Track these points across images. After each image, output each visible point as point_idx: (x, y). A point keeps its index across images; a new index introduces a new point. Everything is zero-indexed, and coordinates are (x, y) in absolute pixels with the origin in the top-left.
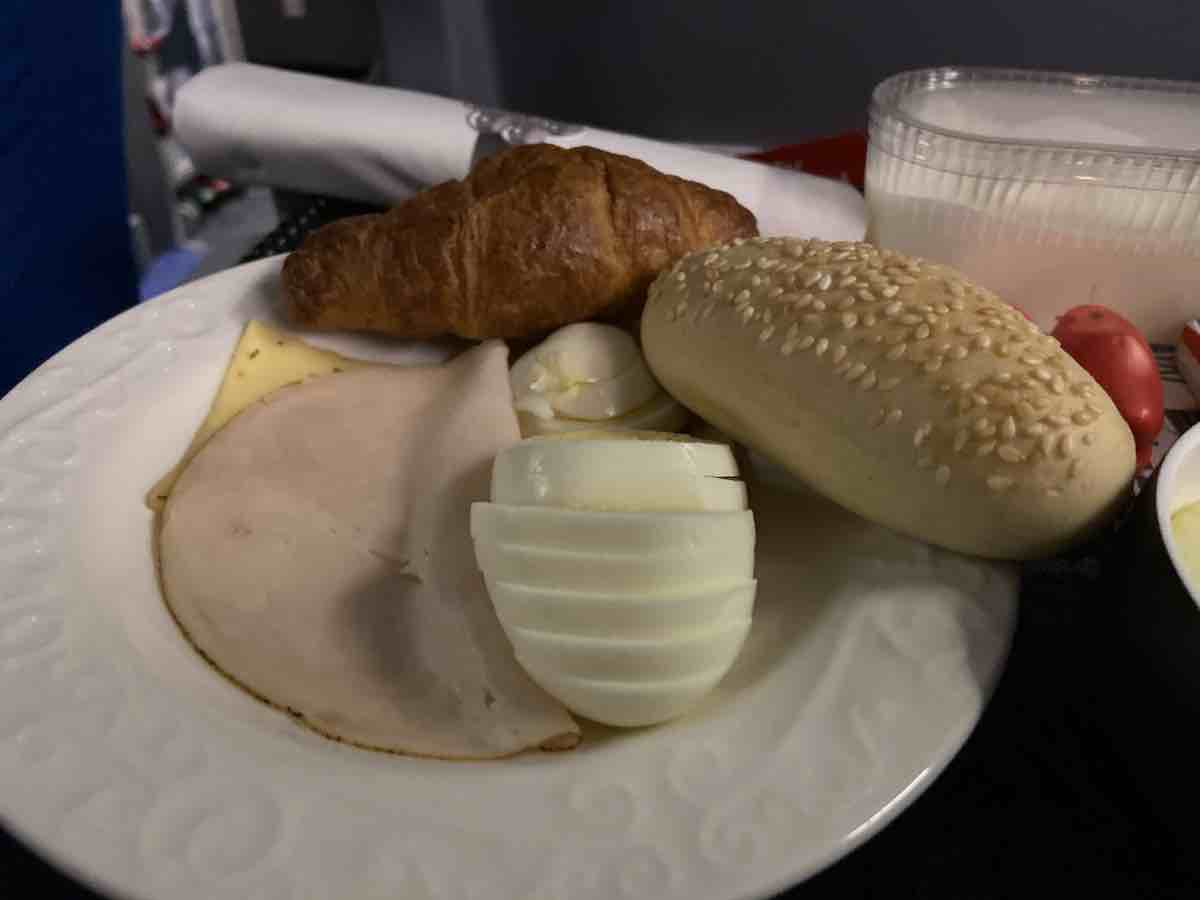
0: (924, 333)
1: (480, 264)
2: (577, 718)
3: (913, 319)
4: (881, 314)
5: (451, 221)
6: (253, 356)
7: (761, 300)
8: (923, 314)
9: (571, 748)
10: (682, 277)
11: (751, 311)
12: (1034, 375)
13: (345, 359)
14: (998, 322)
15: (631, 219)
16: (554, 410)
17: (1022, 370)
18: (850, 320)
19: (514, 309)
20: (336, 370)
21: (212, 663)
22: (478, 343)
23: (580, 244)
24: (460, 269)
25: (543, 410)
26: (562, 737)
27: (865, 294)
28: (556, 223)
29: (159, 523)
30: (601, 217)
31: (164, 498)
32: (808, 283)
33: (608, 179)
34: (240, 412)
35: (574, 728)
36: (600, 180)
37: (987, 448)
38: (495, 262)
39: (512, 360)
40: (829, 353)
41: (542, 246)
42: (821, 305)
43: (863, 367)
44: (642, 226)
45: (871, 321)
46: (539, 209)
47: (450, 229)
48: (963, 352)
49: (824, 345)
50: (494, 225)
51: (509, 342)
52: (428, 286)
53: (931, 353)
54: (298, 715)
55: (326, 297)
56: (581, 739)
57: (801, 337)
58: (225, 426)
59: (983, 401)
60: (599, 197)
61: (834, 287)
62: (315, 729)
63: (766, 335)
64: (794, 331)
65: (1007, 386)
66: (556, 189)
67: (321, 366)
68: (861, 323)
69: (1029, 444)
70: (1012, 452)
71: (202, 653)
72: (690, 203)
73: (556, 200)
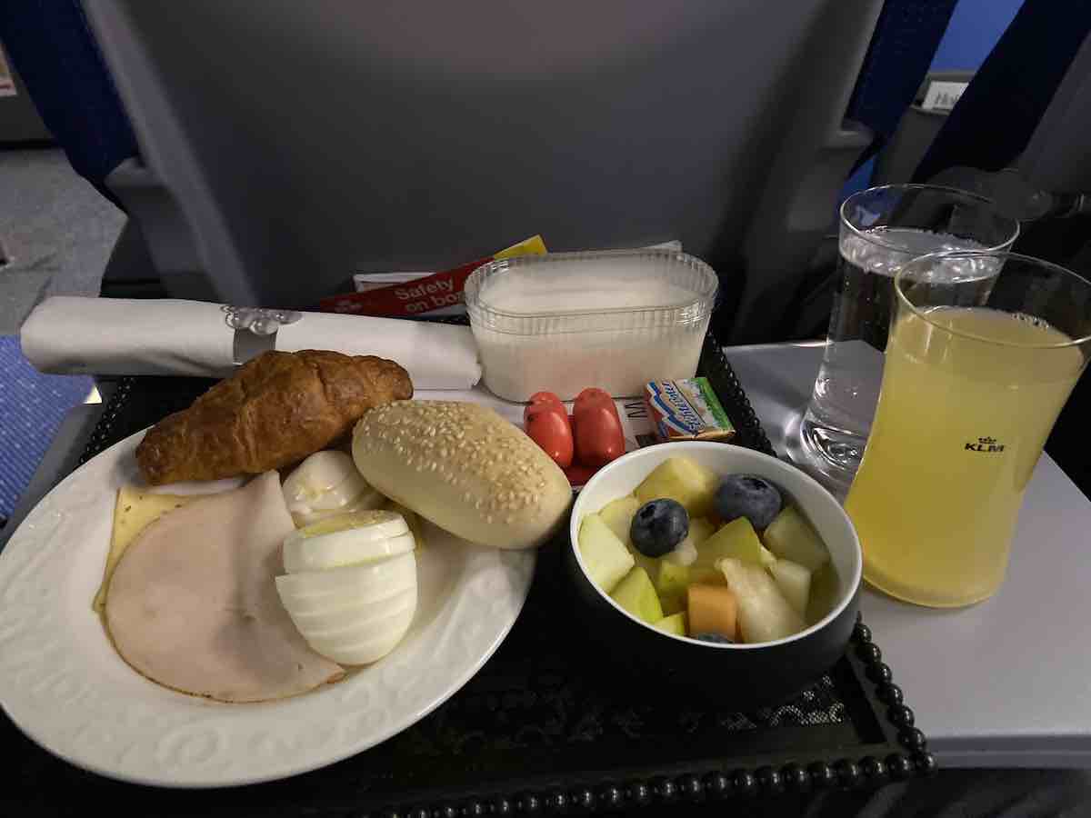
0: (474, 456)
1: (256, 436)
2: (342, 666)
3: (469, 449)
4: (457, 448)
5: (235, 415)
6: (127, 510)
7: (406, 442)
8: (474, 446)
9: (342, 679)
10: (367, 428)
11: (401, 449)
12: (520, 470)
13: (183, 497)
14: (505, 445)
15: (336, 394)
16: (311, 508)
17: (516, 468)
18: (444, 453)
19: (278, 455)
20: (178, 506)
21: (158, 683)
22: (261, 474)
23: (309, 415)
24: (244, 441)
25: (305, 510)
26: (336, 675)
27: (450, 438)
28: (294, 406)
29: (105, 619)
30: (319, 399)
31: (103, 605)
32: (425, 433)
33: (320, 374)
34: (128, 546)
35: (342, 670)
36: (315, 377)
37: (503, 506)
38: (263, 434)
39: (282, 481)
40: (437, 469)
41: (288, 422)
42: (431, 445)
43: (451, 475)
44: (343, 396)
45: (453, 452)
46: (283, 402)
47: (235, 421)
48: (491, 463)
49: (434, 466)
50: (260, 416)
51: (278, 470)
52: (226, 453)
53: (479, 465)
54: (208, 696)
55: (166, 469)
56: (345, 675)
57: (424, 462)
58: (122, 556)
59: (500, 485)
60: (316, 386)
61: (437, 434)
62: (219, 700)
63: (409, 462)
64: (421, 459)
65: (509, 476)
66: (290, 388)
67: (168, 506)
68: (449, 454)
69: (519, 501)
70: (513, 506)
71: (152, 680)
72: (369, 375)
73: (292, 395)
